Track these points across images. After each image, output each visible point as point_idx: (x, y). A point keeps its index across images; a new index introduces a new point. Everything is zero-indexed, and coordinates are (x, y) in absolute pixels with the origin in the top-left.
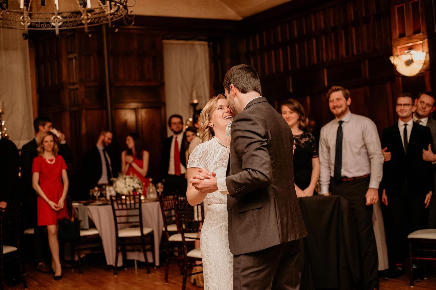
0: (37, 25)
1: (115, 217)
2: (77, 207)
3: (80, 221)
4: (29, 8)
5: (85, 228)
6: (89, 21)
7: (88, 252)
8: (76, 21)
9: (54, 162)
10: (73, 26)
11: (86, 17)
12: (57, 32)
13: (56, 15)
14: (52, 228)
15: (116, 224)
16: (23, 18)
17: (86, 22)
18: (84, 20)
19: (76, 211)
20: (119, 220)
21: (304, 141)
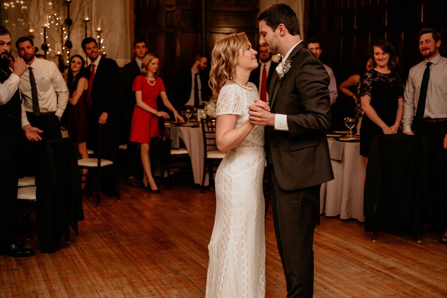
1: (205, 139)
2: (169, 126)
3: (172, 141)
5: (175, 147)
7: (176, 170)
9: (154, 83)
15: (205, 145)
19: (168, 131)
20: (208, 142)
21: (393, 80)
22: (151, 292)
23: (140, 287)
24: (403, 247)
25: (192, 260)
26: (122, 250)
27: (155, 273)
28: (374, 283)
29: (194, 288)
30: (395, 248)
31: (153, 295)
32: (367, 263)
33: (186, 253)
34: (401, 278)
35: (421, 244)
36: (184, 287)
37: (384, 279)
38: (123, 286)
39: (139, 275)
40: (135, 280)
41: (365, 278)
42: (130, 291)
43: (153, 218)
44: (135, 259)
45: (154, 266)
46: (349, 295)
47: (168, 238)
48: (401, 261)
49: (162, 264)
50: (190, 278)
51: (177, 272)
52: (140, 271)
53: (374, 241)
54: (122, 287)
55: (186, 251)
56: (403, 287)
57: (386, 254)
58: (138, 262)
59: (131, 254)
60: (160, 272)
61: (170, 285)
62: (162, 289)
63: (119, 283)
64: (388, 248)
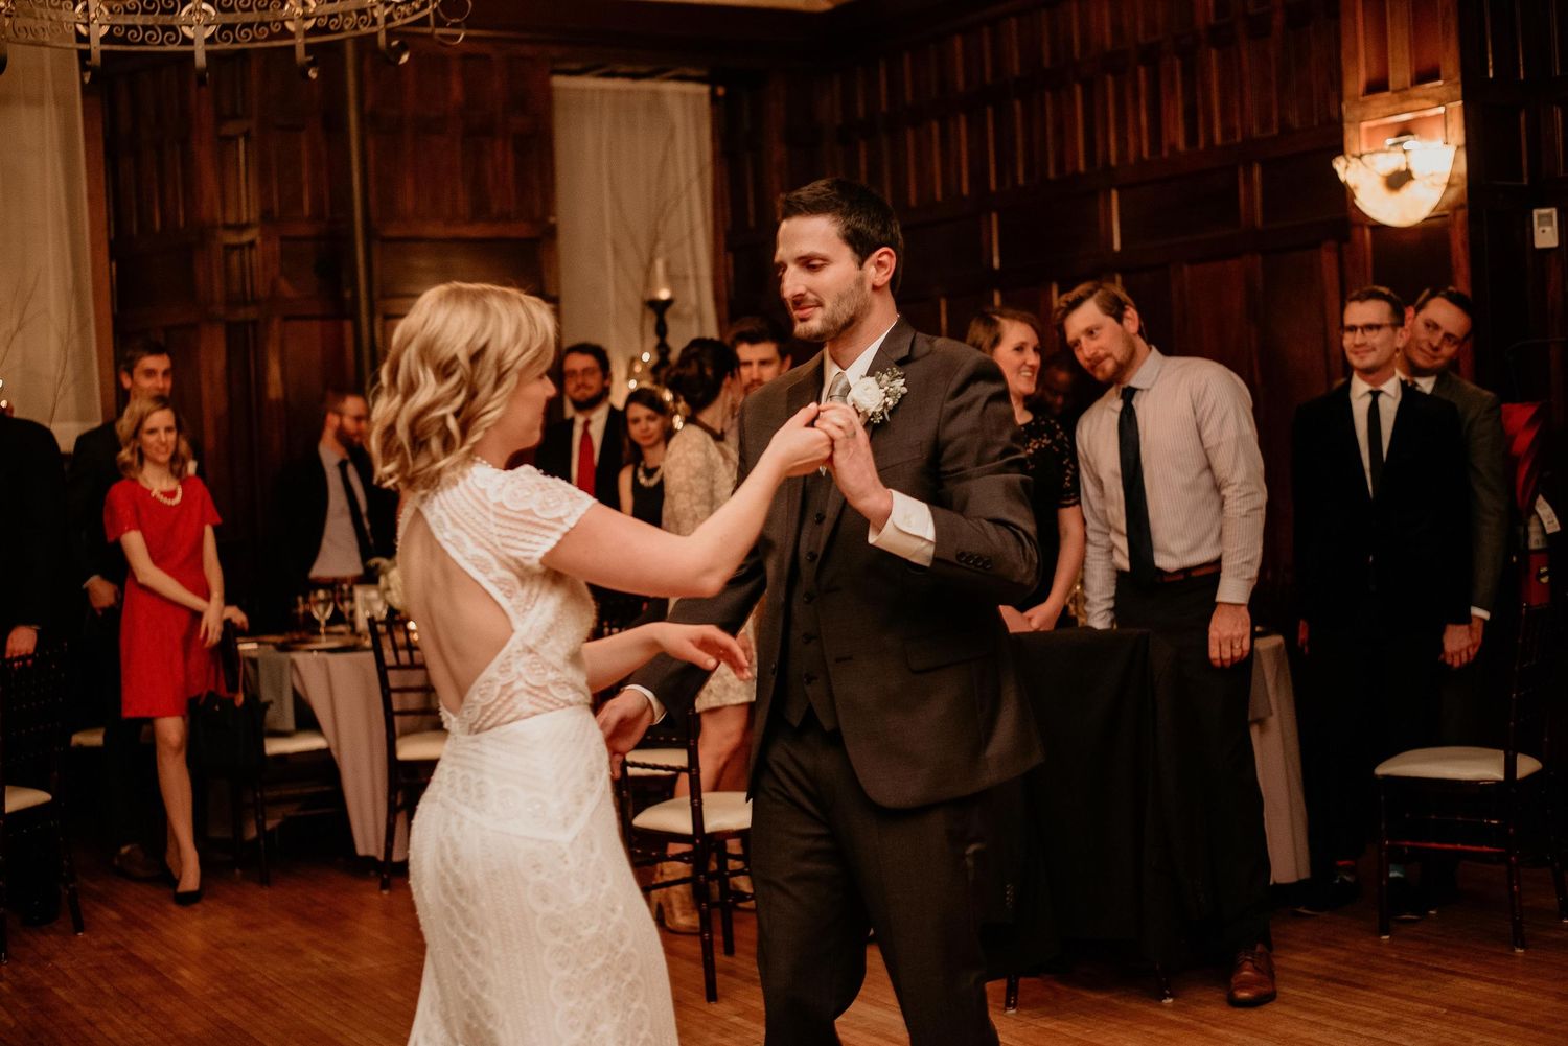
1: (387, 691)
2: (254, 655)
3: (266, 706)
5: (280, 727)
6: (309, 24)
7: (290, 810)
8: (267, 24)
9: (178, 499)
10: (254, 40)
11: (299, 11)
12: (200, 59)
14: (171, 729)
15: (389, 714)
16: (86, 9)
17: (299, 28)
18: (292, 20)
19: (250, 669)
20: (397, 702)
21: (1036, 447)
24: (1115, 1026)
35: (1174, 1009)
43: (211, 990)
53: (1012, 1011)
64: (1063, 1034)
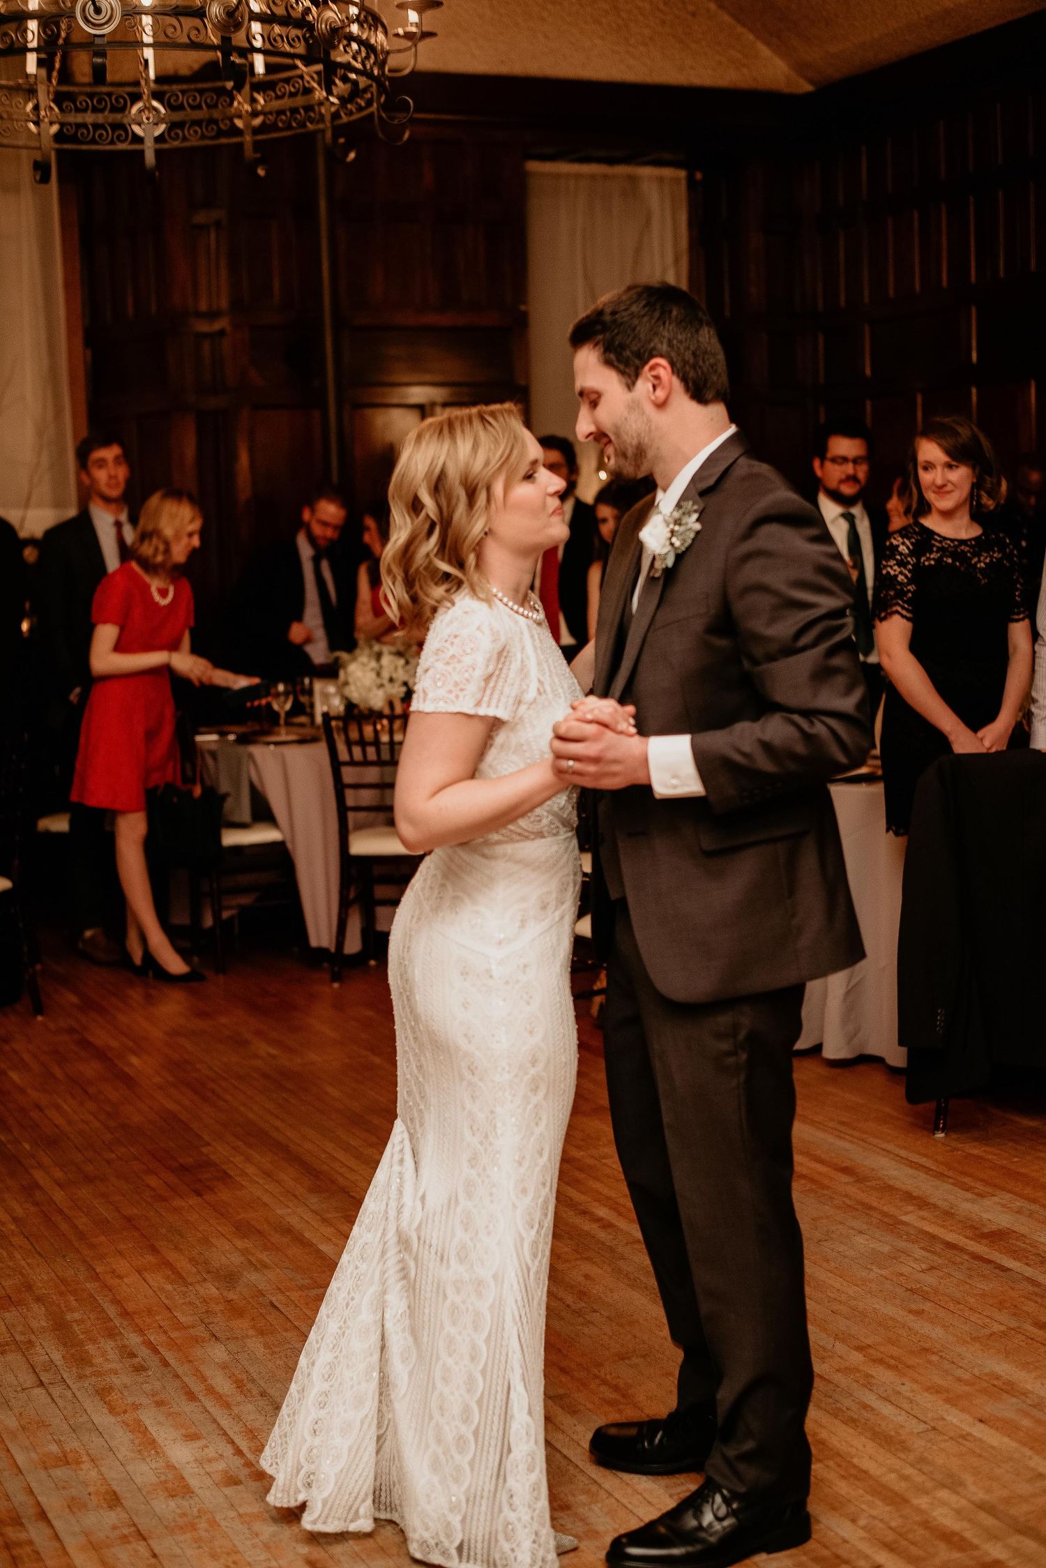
0: (82, 134)
1: (340, 787)
2: (213, 747)
3: (224, 797)
4: (55, 74)
5: (236, 818)
6: (257, 122)
7: (245, 900)
8: (215, 122)
10: (203, 138)
11: (247, 107)
12: (150, 158)
13: (148, 100)
15: (343, 810)
16: (36, 108)
17: (247, 125)
18: (240, 117)
19: (210, 761)
20: (351, 798)
21: (988, 560)
22: (133, 1355)
23: (94, 1341)
25: (288, 1231)
26: (36, 1204)
27: (151, 1283)
28: (936, 1291)
29: (288, 1335)
30: (1015, 1160)
31: (140, 1369)
32: (911, 1217)
33: (266, 1205)
34: (1030, 1269)
36: (251, 1332)
37: (970, 1277)
38: (33, 1337)
39: (91, 1296)
40: (77, 1316)
41: (902, 1275)
42: (57, 1356)
43: (157, 1079)
44: (82, 1236)
45: (150, 1258)
46: (843, 1341)
47: (204, 1150)
48: (1034, 1207)
49: (177, 1248)
50: (274, 1299)
51: (229, 1278)
52: (96, 1277)
53: (940, 1135)
54: (30, 1342)
55: (266, 1198)
56: (1036, 1302)
57: (982, 1180)
58: (92, 1246)
59: (67, 1218)
60: (168, 1278)
61: (202, 1328)
62: (173, 1345)
63: (20, 1328)
64: (988, 1160)
